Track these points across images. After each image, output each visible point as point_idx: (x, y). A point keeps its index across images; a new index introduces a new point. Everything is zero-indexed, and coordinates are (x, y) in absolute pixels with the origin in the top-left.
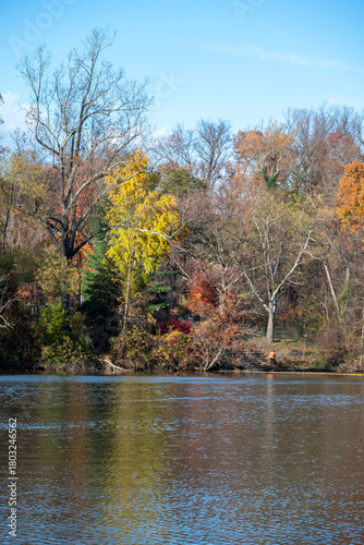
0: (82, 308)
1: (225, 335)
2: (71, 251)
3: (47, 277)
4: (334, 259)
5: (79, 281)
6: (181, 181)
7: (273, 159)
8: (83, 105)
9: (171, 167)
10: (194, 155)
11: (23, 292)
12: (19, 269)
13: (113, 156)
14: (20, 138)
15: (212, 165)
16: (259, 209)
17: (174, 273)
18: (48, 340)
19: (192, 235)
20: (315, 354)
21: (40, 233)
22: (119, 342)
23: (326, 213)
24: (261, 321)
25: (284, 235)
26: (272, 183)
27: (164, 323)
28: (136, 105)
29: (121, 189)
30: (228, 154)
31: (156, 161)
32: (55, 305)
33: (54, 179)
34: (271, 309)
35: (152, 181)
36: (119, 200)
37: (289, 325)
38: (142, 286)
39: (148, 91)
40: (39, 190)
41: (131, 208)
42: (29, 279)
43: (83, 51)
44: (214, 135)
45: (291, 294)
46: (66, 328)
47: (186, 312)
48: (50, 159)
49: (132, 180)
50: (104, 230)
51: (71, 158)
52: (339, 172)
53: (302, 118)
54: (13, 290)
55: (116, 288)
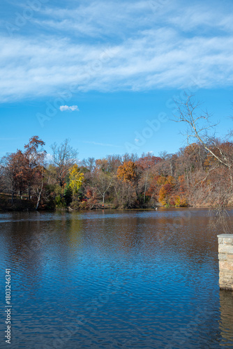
0: (64, 197)
1: (94, 202)
2: (62, 185)
3: (56, 190)
4: (116, 186)
5: (63, 191)
6: (84, 170)
7: (104, 165)
8: (64, 155)
9: (82, 167)
10: (87, 165)
11: (52, 194)
12: (51, 189)
13: (70, 165)
14: (51, 162)
15: (91, 167)
16: (101, 176)
17: (83, 189)
18: (57, 204)
19: (87, 181)
20: (113, 205)
21: (55, 181)
22: (72, 204)
23: (115, 176)
24: (102, 199)
25: (106, 181)
26: (103, 170)
27: (81, 199)
28: (75, 154)
29: (72, 172)
30: (94, 164)
31: (79, 166)
32: (58, 196)
33: (58, 170)
34: (103, 196)
35: (78, 170)
36: (72, 174)
37: (108, 200)
38: (77, 192)
39: (78, 151)
40: (55, 172)
41: (74, 176)
42: (53, 191)
43: (64, 143)
44: (91, 160)
45: (108, 193)
46: (61, 201)
47: (86, 197)
48: (57, 166)
49: (74, 170)
50: (68, 180)
51: (61, 165)
52: (117, 168)
53: (109, 157)
54: (50, 193)
55: (71, 192)
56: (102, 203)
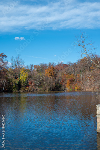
0: (17, 85)
1: (33, 87)
2: (16, 78)
3: (13, 81)
4: (45, 79)
5: (17, 82)
6: (28, 71)
7: (38, 68)
8: (17, 63)
9: (27, 69)
10: (29, 68)
11: (11, 83)
12: (10, 80)
13: (21, 68)
14: (10, 66)
15: (31, 69)
16: (37, 74)
17: (27, 81)
18: (14, 88)
19: (29, 77)
20: (43, 89)
21: (13, 77)
22: (21, 88)
23: (44, 74)
25: (39, 77)
26: (38, 71)
27: (26, 86)
28: (23, 63)
29: (22, 72)
30: (33, 68)
31: (25, 69)
32: (14, 84)
33: (14, 71)
34: (38, 85)
35: (25, 71)
36: (21, 73)
37: (40, 86)
38: (24, 82)
39: (24, 61)
40: (12, 72)
41: (23, 74)
42: (11, 82)
43: (17, 57)
44: (32, 66)
45: (40, 83)
46: (16, 87)
47: (29, 85)
48: (14, 68)
49: (23, 71)
50: (20, 76)
51: (16, 68)
52: (45, 70)
53: (41, 64)
54: (10, 83)
55: (21, 83)
56: (37, 88)
